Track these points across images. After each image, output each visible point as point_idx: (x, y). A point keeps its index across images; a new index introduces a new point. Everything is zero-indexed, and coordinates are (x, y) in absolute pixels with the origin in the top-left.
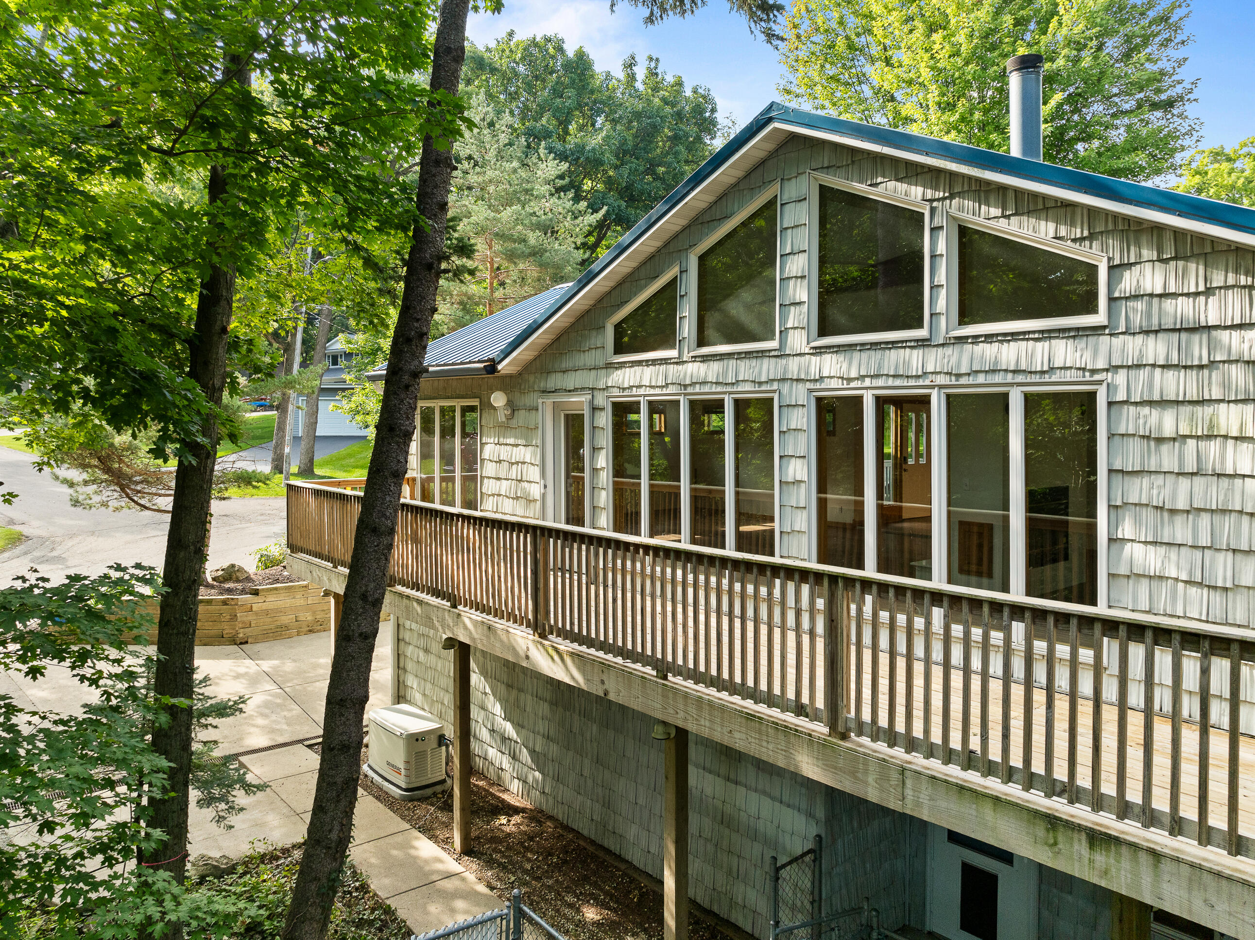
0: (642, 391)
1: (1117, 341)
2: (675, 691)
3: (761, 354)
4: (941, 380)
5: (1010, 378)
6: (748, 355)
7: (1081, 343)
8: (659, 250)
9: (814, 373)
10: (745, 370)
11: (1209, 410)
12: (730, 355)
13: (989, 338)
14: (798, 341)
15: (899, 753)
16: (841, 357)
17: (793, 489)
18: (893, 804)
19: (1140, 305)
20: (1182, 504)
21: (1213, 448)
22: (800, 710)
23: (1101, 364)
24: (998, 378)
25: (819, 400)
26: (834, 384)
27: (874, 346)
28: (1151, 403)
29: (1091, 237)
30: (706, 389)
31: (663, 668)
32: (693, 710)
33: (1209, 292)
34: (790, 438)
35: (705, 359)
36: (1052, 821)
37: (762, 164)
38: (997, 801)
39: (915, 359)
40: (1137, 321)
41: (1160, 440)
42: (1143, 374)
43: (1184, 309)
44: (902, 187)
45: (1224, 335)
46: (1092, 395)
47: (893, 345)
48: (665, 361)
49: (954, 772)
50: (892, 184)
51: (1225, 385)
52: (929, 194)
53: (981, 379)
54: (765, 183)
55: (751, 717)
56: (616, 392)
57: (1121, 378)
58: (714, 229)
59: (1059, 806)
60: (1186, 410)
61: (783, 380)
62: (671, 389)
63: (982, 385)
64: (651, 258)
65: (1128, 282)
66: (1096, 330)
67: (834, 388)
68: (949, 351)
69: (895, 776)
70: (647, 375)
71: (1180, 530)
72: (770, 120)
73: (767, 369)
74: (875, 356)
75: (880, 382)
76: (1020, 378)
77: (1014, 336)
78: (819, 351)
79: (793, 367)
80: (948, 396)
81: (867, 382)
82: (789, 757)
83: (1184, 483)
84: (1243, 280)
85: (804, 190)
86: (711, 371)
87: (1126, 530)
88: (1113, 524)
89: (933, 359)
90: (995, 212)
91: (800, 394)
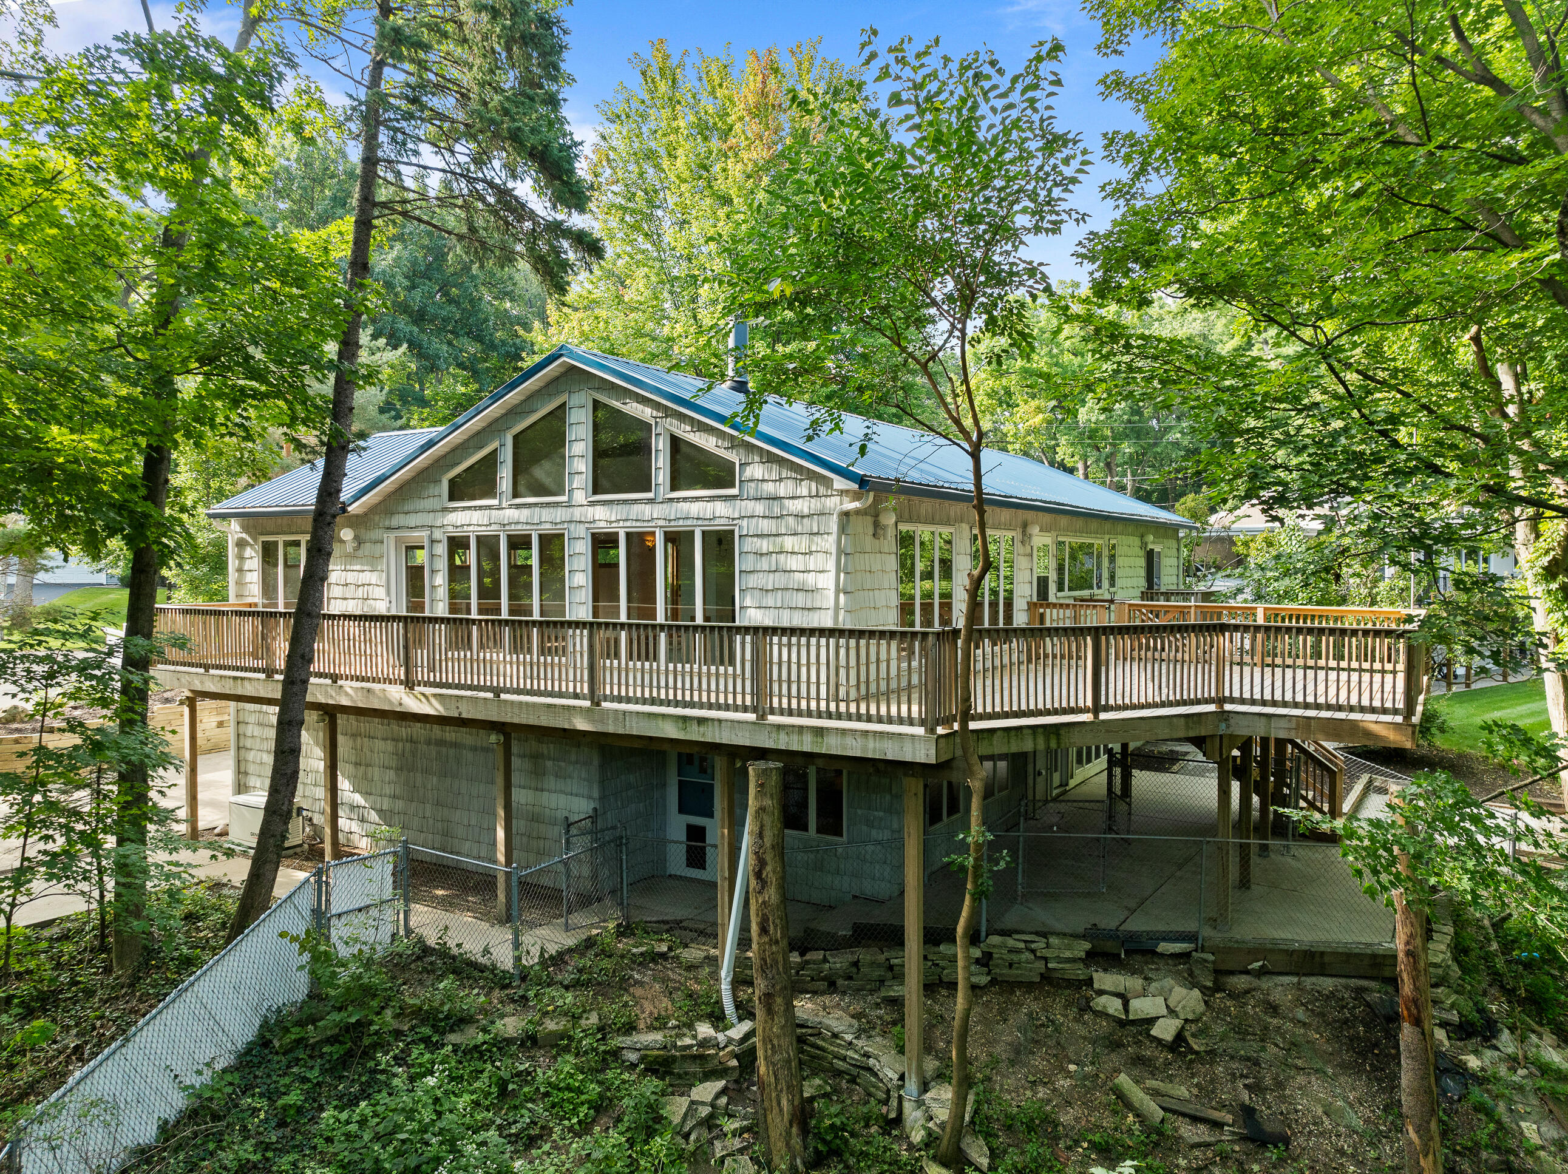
0: (471, 528)
1: (744, 503)
2: (506, 701)
3: (557, 504)
4: (661, 523)
5: (695, 522)
6: (548, 504)
7: (728, 504)
8: (484, 429)
9: (590, 518)
10: (547, 515)
11: (780, 539)
12: (536, 505)
13: (685, 499)
14: (580, 497)
15: (623, 706)
16: (606, 508)
17: (577, 592)
18: (621, 731)
19: (753, 485)
20: (770, 587)
21: (782, 557)
22: (576, 696)
23: (736, 516)
24: (689, 522)
25: (593, 534)
26: (602, 524)
27: (625, 502)
28: (757, 536)
29: (732, 447)
30: (519, 527)
31: (497, 691)
32: (516, 711)
33: (781, 480)
34: (575, 559)
35: (518, 506)
36: (685, 719)
37: (556, 380)
38: (663, 716)
39: (646, 511)
40: (752, 493)
41: (762, 555)
42: (755, 520)
43: (769, 488)
44: (640, 407)
45: (786, 502)
46: (733, 531)
47: (635, 501)
48: (489, 507)
49: (648, 708)
50: (635, 404)
51: (787, 527)
52: (655, 413)
53: (681, 523)
54: (559, 393)
55: (549, 706)
56: (450, 529)
57: (745, 522)
58: (524, 419)
59: (688, 712)
60: (772, 539)
61: (571, 522)
62: (493, 527)
63: (680, 526)
64: (478, 433)
65: (749, 472)
66: (734, 497)
67: (602, 527)
68: (665, 506)
69: (621, 716)
70: (476, 517)
71: (770, 601)
72: (561, 355)
73: (560, 514)
74: (626, 507)
75: (628, 524)
76: (700, 522)
77: (697, 499)
78: (592, 504)
79: (577, 514)
80: (665, 533)
81: (621, 524)
82: (570, 722)
83: (771, 575)
84: (794, 475)
85: (583, 401)
86: (523, 515)
87: (748, 602)
88: (742, 600)
89: (657, 511)
90: (688, 428)
91: (581, 531)
